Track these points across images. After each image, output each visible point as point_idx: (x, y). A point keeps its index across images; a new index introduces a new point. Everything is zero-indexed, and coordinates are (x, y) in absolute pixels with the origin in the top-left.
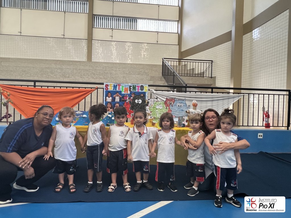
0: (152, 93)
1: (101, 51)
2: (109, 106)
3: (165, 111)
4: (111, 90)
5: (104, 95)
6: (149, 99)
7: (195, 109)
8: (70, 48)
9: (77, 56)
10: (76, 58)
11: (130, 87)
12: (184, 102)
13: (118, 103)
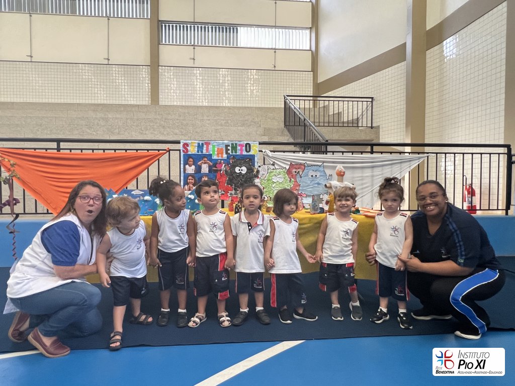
0: (265, 157)
1: (175, 85)
2: (191, 181)
3: (288, 186)
4: (193, 153)
5: (182, 162)
6: (260, 167)
7: (341, 181)
8: (120, 81)
9: (132, 96)
10: (132, 99)
11: (227, 146)
12: (321, 169)
13: (206, 175)
